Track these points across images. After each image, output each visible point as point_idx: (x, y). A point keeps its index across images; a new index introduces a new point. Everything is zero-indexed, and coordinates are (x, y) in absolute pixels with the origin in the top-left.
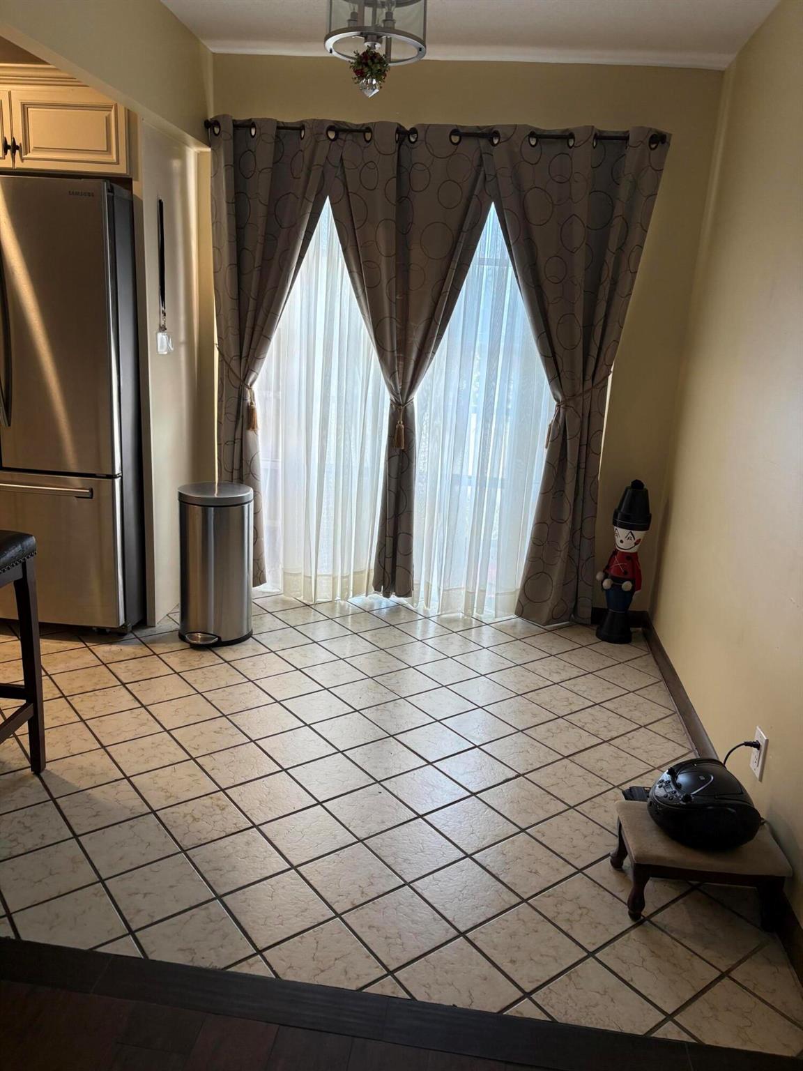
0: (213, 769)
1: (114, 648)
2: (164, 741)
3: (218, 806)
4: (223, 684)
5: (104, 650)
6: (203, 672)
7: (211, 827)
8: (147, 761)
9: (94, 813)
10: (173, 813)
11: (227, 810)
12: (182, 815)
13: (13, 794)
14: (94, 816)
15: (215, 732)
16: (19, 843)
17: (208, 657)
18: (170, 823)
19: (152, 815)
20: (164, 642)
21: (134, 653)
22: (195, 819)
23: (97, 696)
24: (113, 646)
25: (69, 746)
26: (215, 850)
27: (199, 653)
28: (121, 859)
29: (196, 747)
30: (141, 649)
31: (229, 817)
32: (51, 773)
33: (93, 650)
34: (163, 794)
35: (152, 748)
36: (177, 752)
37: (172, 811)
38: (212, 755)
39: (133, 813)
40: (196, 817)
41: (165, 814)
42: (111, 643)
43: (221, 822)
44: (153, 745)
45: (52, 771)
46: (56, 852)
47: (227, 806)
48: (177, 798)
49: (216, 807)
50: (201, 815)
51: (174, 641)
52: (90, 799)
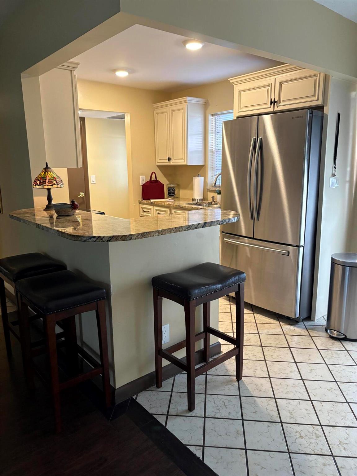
0: (320, 411)
1: (292, 328)
2: (299, 385)
3: (315, 434)
4: (341, 363)
5: (287, 328)
6: (332, 353)
7: (308, 445)
8: (287, 393)
9: (254, 411)
10: (291, 428)
11: (319, 438)
12: (295, 431)
13: (225, 387)
14: (254, 413)
15: (328, 389)
16: (220, 412)
17: (337, 345)
18: (288, 433)
19: (280, 424)
20: (316, 331)
21: (300, 332)
22: (301, 437)
23: (276, 350)
24: (291, 326)
25: (255, 372)
26: (305, 460)
27: (333, 341)
28: (258, 442)
29: (315, 395)
30: (304, 331)
31: (319, 443)
32: (244, 383)
33: (282, 327)
34: (289, 415)
35: (292, 386)
36: (304, 393)
37: (291, 427)
38: (322, 402)
39: (272, 419)
40: (302, 436)
41: (287, 427)
42: (291, 325)
43: (314, 444)
44: (293, 385)
45: (244, 382)
46: (232, 424)
47: (321, 436)
48: (296, 420)
49: (314, 434)
50: (305, 435)
51: (322, 332)
52: (255, 403)
